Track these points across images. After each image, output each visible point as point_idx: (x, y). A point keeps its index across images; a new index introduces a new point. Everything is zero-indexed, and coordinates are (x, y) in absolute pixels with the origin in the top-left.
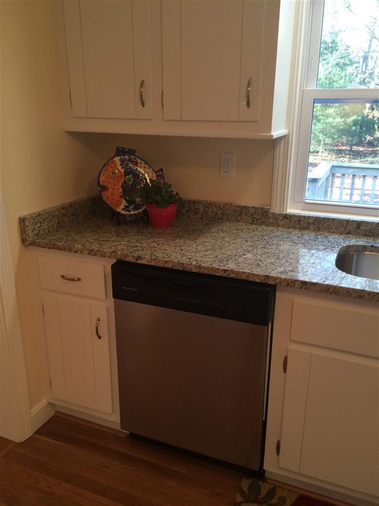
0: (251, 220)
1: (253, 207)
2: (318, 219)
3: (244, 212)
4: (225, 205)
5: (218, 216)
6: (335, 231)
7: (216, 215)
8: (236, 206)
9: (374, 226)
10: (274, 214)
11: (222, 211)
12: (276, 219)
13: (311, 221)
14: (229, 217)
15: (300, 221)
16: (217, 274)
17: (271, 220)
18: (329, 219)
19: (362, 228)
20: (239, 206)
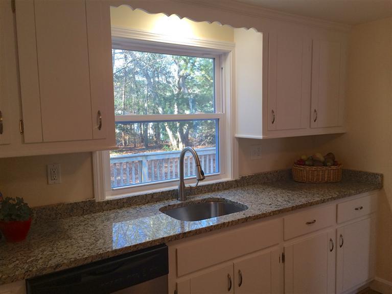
0: (82, 212)
1: (82, 202)
2: (129, 199)
3: (76, 207)
4: (58, 206)
5: (52, 217)
6: (141, 203)
7: (50, 217)
8: (68, 204)
9: (160, 194)
10: (99, 203)
11: (55, 211)
12: (101, 206)
13: (125, 201)
14: (63, 215)
15: (118, 203)
16: (130, 251)
17: (97, 208)
18: (136, 196)
19: (155, 197)
20: (71, 204)
